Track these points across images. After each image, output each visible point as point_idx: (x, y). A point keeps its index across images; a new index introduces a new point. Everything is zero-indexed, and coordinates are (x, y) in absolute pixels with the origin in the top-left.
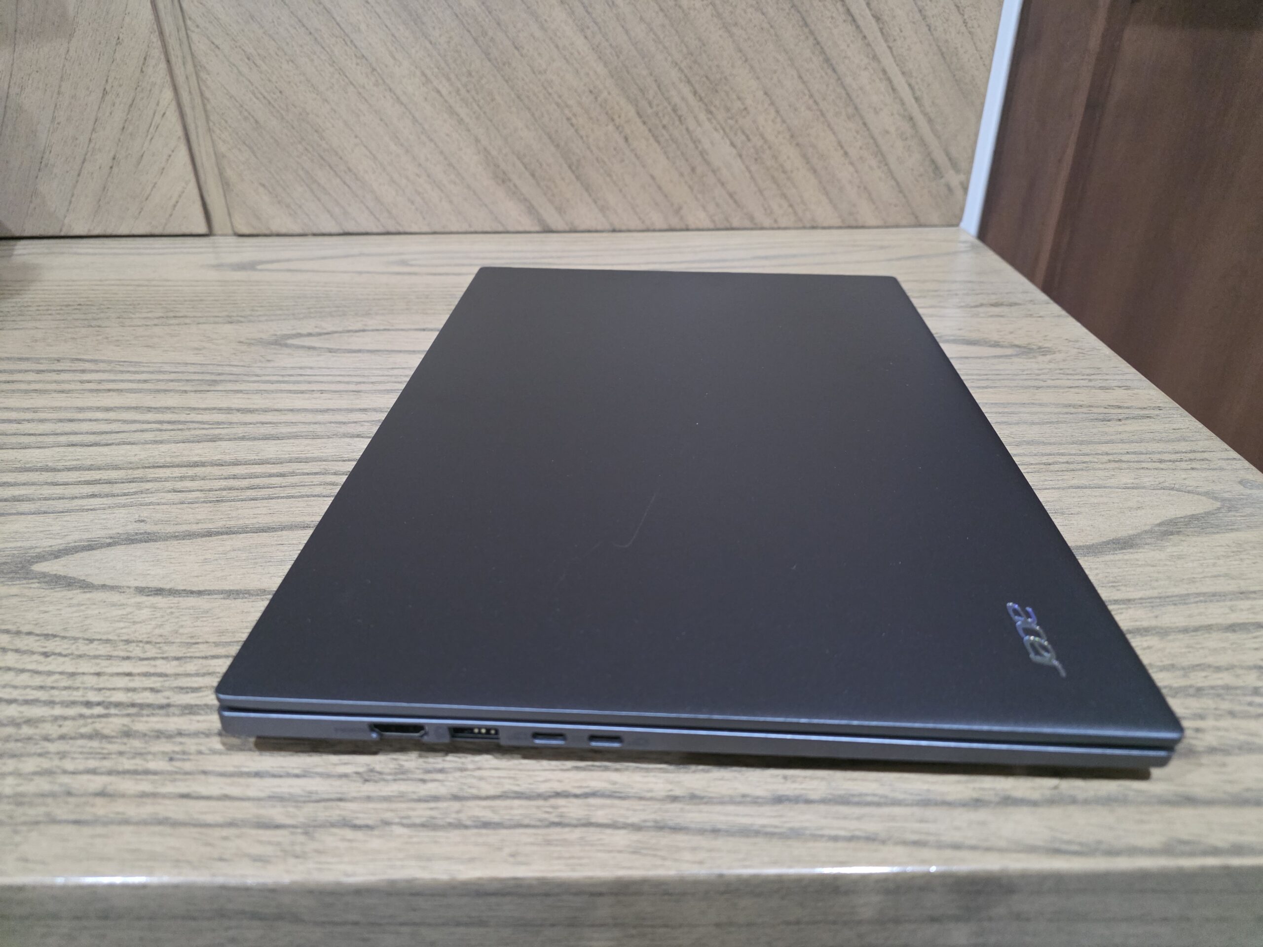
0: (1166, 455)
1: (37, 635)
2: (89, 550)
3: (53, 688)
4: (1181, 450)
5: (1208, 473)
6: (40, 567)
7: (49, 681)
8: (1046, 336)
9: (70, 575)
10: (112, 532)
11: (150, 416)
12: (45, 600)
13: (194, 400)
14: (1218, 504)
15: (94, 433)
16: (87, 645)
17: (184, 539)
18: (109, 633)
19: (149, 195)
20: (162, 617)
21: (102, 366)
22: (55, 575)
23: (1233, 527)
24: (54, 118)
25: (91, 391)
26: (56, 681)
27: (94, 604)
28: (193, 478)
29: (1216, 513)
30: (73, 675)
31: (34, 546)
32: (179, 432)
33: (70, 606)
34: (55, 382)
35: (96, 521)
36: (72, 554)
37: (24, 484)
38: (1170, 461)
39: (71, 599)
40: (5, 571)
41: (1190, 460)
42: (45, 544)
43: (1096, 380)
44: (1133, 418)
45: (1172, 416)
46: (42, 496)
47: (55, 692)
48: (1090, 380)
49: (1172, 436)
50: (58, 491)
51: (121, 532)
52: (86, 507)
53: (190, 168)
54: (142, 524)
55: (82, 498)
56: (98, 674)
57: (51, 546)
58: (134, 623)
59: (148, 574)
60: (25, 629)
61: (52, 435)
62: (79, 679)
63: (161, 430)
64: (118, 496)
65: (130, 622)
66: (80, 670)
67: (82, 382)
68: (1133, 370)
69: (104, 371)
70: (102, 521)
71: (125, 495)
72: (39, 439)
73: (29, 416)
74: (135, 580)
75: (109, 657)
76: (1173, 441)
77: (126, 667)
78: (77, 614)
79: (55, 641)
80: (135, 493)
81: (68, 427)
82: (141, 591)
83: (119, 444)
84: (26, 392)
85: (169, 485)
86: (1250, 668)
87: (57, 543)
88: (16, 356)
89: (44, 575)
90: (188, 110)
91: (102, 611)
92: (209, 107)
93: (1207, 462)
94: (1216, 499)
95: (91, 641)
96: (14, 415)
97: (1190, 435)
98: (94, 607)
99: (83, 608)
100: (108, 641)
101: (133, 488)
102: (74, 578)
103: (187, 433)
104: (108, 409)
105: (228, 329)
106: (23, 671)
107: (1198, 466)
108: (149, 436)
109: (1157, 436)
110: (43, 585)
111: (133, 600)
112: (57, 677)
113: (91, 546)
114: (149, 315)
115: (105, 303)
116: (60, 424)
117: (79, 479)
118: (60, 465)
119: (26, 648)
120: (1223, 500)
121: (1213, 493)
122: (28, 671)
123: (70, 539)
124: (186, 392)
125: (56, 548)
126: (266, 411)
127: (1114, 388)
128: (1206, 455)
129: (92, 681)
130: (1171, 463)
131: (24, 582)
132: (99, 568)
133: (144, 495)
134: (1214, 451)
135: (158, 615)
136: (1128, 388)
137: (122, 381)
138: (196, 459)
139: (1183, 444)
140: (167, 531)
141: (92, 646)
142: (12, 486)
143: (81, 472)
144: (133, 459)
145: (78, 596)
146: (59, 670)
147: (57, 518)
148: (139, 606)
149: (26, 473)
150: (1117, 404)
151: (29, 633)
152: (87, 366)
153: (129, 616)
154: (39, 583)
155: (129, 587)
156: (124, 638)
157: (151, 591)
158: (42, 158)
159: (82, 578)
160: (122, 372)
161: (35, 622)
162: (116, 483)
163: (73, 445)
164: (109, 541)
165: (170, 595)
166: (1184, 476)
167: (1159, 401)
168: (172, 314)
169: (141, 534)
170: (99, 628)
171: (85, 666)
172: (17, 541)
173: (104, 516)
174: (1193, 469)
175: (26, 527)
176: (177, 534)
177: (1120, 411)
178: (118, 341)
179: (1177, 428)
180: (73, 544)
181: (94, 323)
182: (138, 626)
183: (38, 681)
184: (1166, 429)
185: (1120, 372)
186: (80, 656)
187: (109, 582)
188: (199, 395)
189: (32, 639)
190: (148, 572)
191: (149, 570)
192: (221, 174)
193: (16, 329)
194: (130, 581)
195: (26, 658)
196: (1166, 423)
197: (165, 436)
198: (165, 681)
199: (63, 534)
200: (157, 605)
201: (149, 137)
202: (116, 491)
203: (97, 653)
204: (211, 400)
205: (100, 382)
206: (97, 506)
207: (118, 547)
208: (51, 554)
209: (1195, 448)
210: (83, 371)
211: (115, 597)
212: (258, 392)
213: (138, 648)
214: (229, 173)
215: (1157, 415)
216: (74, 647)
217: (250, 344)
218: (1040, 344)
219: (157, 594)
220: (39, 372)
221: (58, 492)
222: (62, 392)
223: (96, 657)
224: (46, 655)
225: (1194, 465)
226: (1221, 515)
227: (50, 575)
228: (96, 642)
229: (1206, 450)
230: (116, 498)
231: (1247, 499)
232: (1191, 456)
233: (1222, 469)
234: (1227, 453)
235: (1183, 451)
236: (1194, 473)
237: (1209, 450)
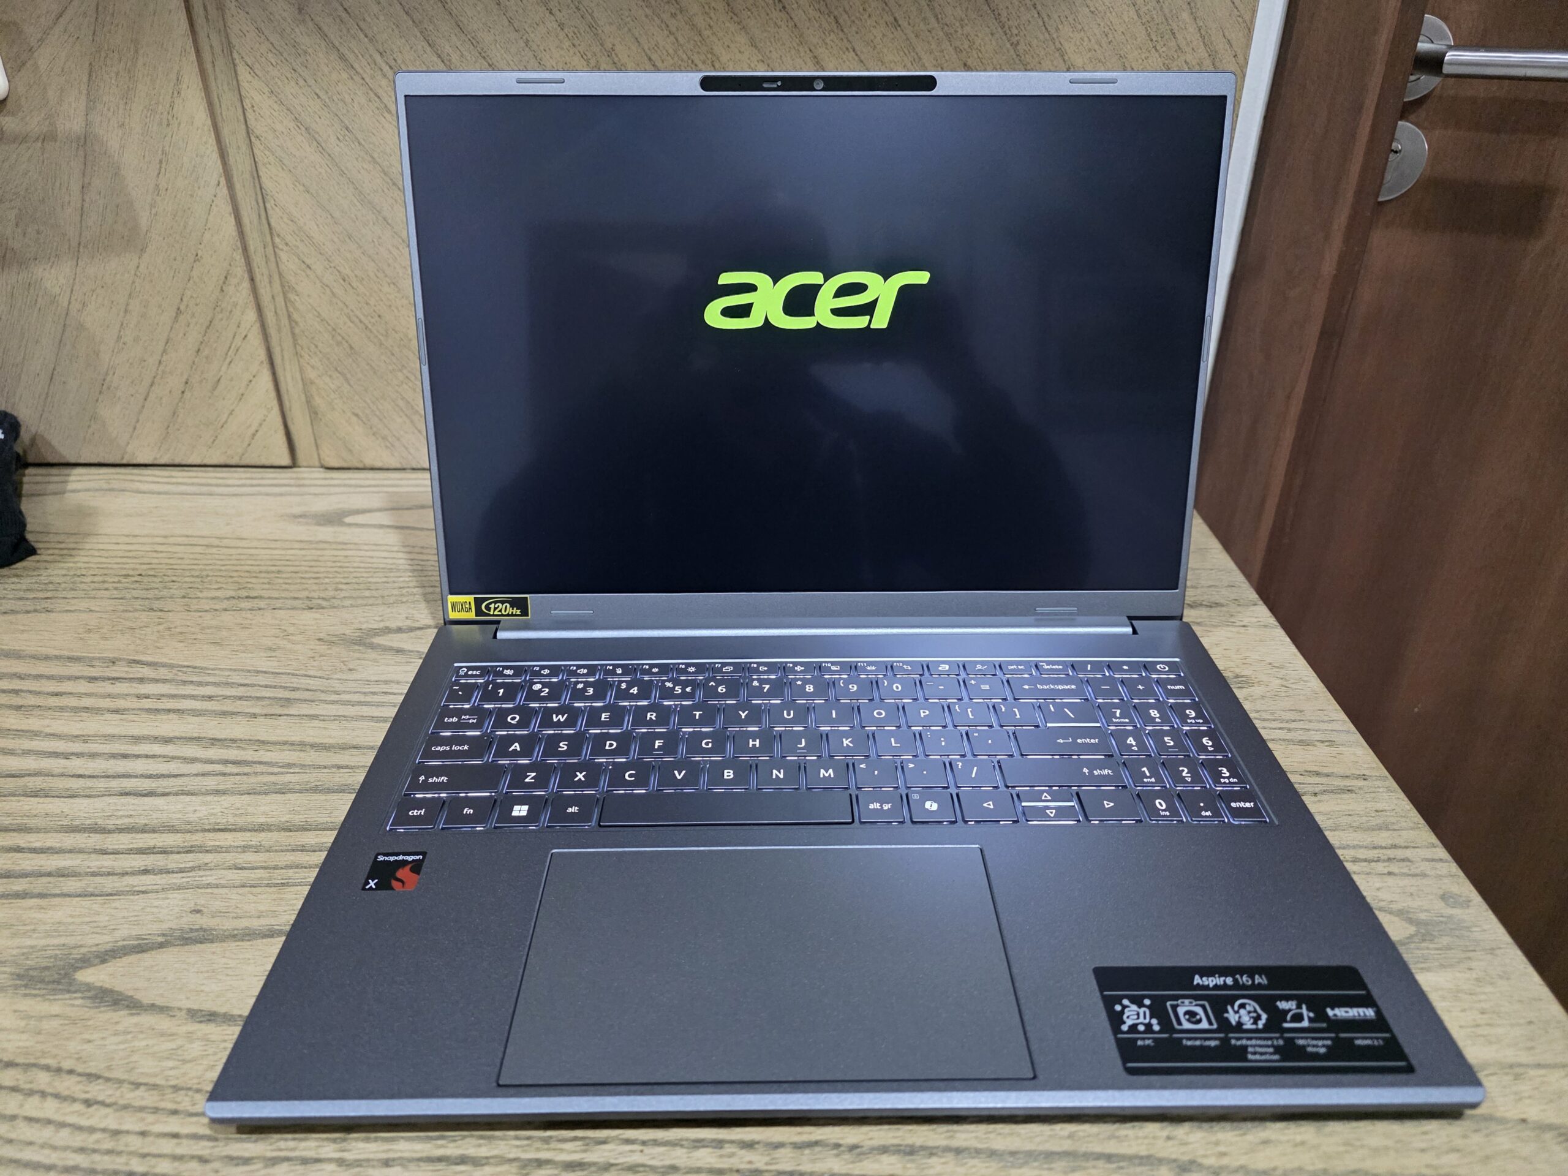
0: (1362, 850)
1: (80, 1075)
2: (138, 952)
3: (94, 1151)
4: (1379, 844)
5: (1407, 881)
6: (87, 976)
7: (90, 1140)
8: (1246, 658)
9: (116, 989)
10: (165, 926)
11: (213, 753)
12: (90, 1023)
13: (262, 730)
14: (1412, 929)
15: (150, 777)
16: (132, 1090)
17: (243, 940)
18: (156, 1075)
19: (226, 422)
20: (215, 1054)
21: (163, 673)
22: (101, 987)
23: (1422, 965)
24: (119, 337)
25: (149, 711)
26: (98, 1141)
27: (142, 1032)
28: (257, 849)
29: (1408, 943)
30: (116, 1133)
31: (79, 943)
32: (245, 778)
33: (115, 1035)
34: (109, 696)
35: (148, 910)
36: (120, 957)
37: (71, 851)
38: (1365, 860)
39: (117, 1023)
40: (47, 980)
41: (1389, 860)
42: (91, 942)
43: (1295, 730)
44: (1332, 792)
45: (1378, 790)
46: (89, 870)
47: (97, 1157)
48: (1289, 730)
49: (1374, 822)
50: (107, 862)
51: (174, 927)
52: (137, 889)
53: (273, 394)
54: (198, 915)
55: (133, 874)
56: (143, 1134)
57: (97, 945)
58: (184, 1062)
59: (202, 991)
60: (67, 1065)
61: (102, 777)
62: (124, 1139)
63: (224, 774)
64: (173, 872)
65: (179, 1060)
66: (125, 1127)
67: (139, 697)
68: (1343, 716)
69: (165, 681)
70: (155, 910)
71: (181, 871)
72: (89, 783)
73: (78, 747)
74: (188, 998)
75: (156, 1110)
76: (1373, 830)
77: (173, 1125)
78: (122, 1047)
79: (99, 1084)
80: (192, 869)
81: (121, 766)
82: (194, 1015)
83: (176, 794)
84: (76, 710)
85: (230, 858)
87: (105, 941)
88: (66, 653)
89: (89, 987)
90: (272, 331)
91: (150, 1042)
92: (297, 331)
93: (1408, 863)
94: (1410, 921)
95: (137, 1085)
96: (60, 746)
97: (1393, 820)
98: (141, 1036)
99: (129, 1037)
100: (155, 1087)
101: (189, 860)
102: (120, 993)
103: (253, 779)
104: (167, 740)
105: (307, 618)
106: (62, 1125)
107: (1395, 870)
108: (211, 783)
109: (1355, 821)
110: (88, 1003)
111: (184, 1029)
112: (98, 1136)
113: (141, 948)
114: (218, 594)
115: (170, 572)
116: (112, 762)
117: (131, 846)
118: (110, 823)
119: (66, 1093)
120: (1417, 923)
121: (1408, 912)
122: (70, 1125)
123: (118, 935)
124: (254, 716)
125: (102, 948)
126: (344, 747)
127: (1316, 743)
128: (1408, 853)
129: (136, 1143)
130: (1365, 864)
131: (67, 996)
132: (149, 980)
133: (201, 873)
134: (1418, 847)
135: (211, 1051)
136: (1331, 743)
137: (184, 697)
138: (262, 820)
139: (1385, 834)
140: (225, 928)
141: (138, 1093)
142: (57, 853)
143: (133, 835)
144: (193, 817)
145: (126, 1020)
146: (102, 1125)
147: (105, 903)
148: (190, 1037)
149: (72, 835)
150: (1316, 769)
151: (71, 1072)
152: (146, 672)
153: (180, 1052)
154: (82, 998)
155: (180, 1009)
156: (172, 1083)
157: (203, 1016)
158: (104, 380)
159: (130, 993)
160: (185, 683)
161: (76, 1056)
162: (172, 853)
163: (127, 794)
164: (160, 939)
165: (224, 1022)
166: (1378, 885)
167: (1366, 766)
168: (244, 593)
169: (197, 930)
170: (147, 1067)
171: (130, 1123)
172: (59, 936)
173: (156, 903)
174: (1390, 873)
175: (72, 916)
176: (236, 932)
177: (1318, 780)
178: (181, 633)
179: (1381, 809)
180: (120, 944)
181: (156, 605)
182: (189, 1065)
183: (79, 1140)
184: (1368, 810)
185: (1326, 718)
186: (125, 1107)
187: (159, 1002)
188: (269, 721)
189: (74, 1079)
190: (203, 988)
191: (203, 984)
192: (309, 402)
193: (67, 611)
194: (181, 1000)
195: (68, 1108)
196: (1368, 801)
197: (229, 783)
198: (213, 1147)
199: (112, 927)
200: (209, 1036)
201: (228, 360)
202: (172, 866)
203: (143, 1103)
204: (282, 730)
205: (160, 697)
206: (150, 887)
207: (171, 949)
208: (97, 957)
209: (1397, 841)
210: (141, 680)
211: (163, 1023)
212: (337, 718)
213: (187, 1099)
214: (318, 401)
215: (1360, 788)
216: (118, 1093)
217: (332, 643)
218: (1237, 671)
219: (209, 1020)
220: (92, 679)
221: (106, 864)
222: (116, 711)
223: (142, 1109)
224: (88, 1103)
225: (1394, 868)
226: (1412, 946)
227: (95, 988)
228: (142, 1088)
229: (1409, 844)
230: (171, 875)
231: (1446, 923)
232: (1390, 853)
233: (1424, 875)
234: (1434, 850)
235: (1383, 845)
236: (1390, 880)
237: (1413, 845)
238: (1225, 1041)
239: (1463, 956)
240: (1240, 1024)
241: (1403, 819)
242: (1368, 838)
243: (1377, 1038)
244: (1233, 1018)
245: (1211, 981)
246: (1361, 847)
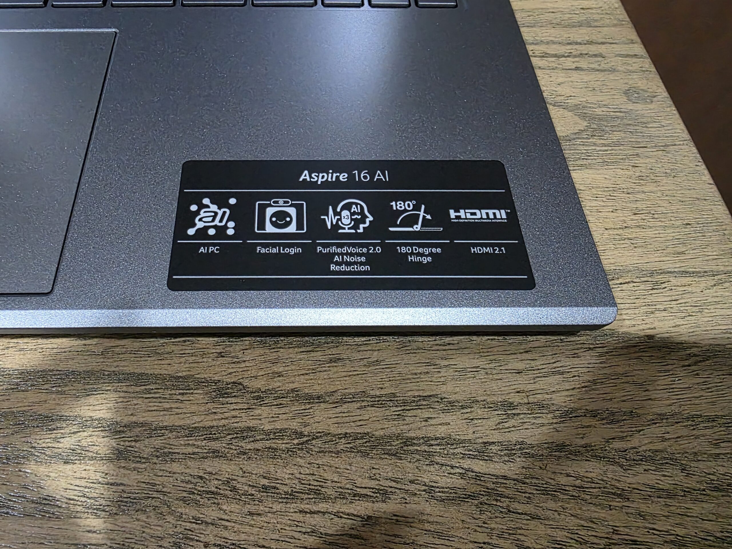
0: (554, 46)
4: (575, 40)
5: (592, 76)
14: (583, 125)
23: (585, 162)
29: (574, 139)
38: (555, 56)
41: (581, 55)
49: (576, 19)
76: (574, 26)
86: (493, 406)
93: (600, 59)
94: (583, 116)
97: (596, 17)
120: (592, 118)
128: (602, 49)
130: (553, 59)
134: (615, 43)
139: (584, 30)
166: (560, 80)
174: (577, 69)
179: (588, 7)
184: (573, 8)
209: (594, 38)
225: (583, 64)
226: (578, 142)
231: (622, 118)
232: (583, 49)
233: (613, 70)
234: (631, 45)
235: (579, 41)
236: (575, 76)
237: (611, 41)
238: (311, 248)
239: (631, 152)
240: (336, 227)
241: (608, 16)
242: (564, 34)
243: (499, 245)
244: (330, 220)
245: (319, 178)
246: (554, 43)
